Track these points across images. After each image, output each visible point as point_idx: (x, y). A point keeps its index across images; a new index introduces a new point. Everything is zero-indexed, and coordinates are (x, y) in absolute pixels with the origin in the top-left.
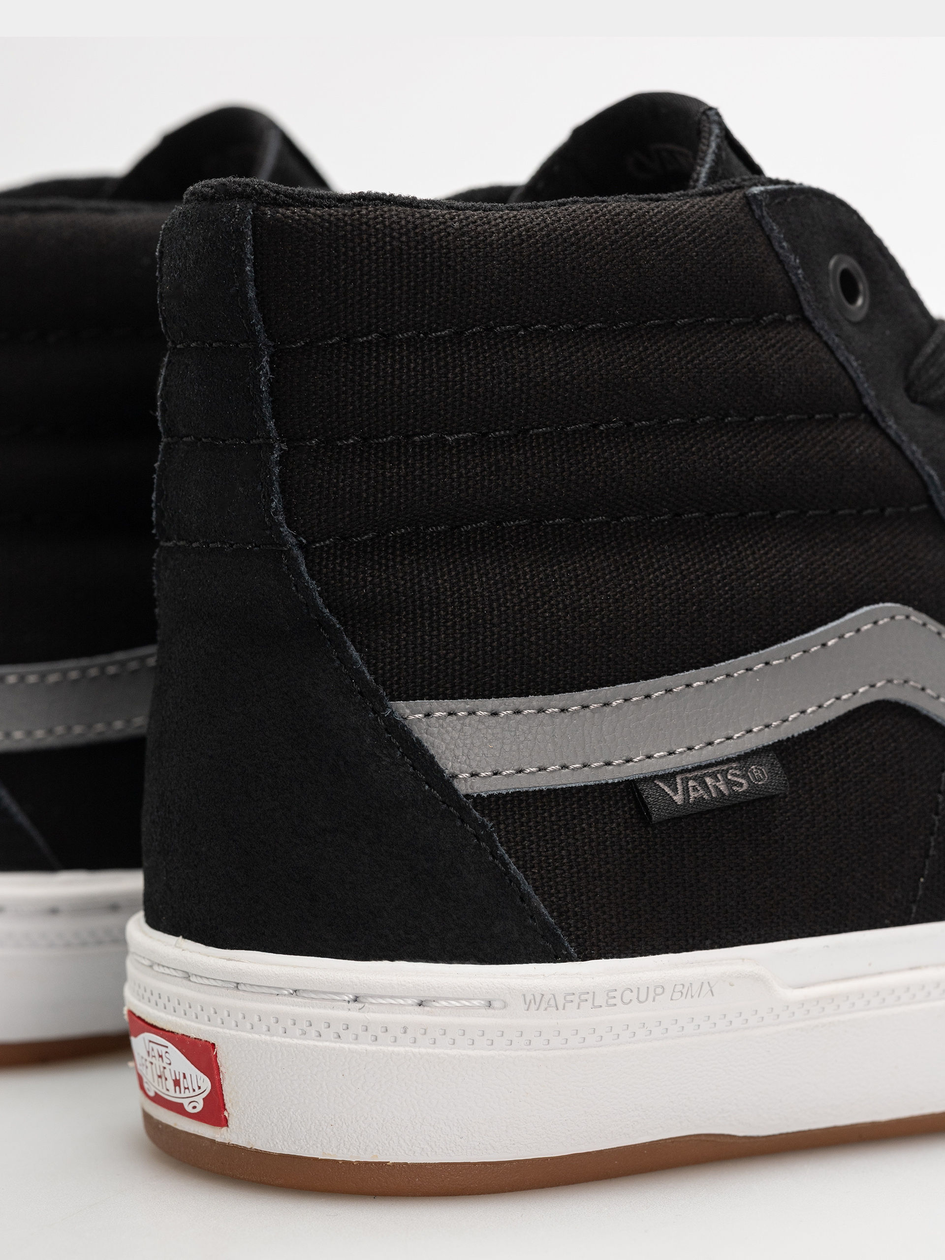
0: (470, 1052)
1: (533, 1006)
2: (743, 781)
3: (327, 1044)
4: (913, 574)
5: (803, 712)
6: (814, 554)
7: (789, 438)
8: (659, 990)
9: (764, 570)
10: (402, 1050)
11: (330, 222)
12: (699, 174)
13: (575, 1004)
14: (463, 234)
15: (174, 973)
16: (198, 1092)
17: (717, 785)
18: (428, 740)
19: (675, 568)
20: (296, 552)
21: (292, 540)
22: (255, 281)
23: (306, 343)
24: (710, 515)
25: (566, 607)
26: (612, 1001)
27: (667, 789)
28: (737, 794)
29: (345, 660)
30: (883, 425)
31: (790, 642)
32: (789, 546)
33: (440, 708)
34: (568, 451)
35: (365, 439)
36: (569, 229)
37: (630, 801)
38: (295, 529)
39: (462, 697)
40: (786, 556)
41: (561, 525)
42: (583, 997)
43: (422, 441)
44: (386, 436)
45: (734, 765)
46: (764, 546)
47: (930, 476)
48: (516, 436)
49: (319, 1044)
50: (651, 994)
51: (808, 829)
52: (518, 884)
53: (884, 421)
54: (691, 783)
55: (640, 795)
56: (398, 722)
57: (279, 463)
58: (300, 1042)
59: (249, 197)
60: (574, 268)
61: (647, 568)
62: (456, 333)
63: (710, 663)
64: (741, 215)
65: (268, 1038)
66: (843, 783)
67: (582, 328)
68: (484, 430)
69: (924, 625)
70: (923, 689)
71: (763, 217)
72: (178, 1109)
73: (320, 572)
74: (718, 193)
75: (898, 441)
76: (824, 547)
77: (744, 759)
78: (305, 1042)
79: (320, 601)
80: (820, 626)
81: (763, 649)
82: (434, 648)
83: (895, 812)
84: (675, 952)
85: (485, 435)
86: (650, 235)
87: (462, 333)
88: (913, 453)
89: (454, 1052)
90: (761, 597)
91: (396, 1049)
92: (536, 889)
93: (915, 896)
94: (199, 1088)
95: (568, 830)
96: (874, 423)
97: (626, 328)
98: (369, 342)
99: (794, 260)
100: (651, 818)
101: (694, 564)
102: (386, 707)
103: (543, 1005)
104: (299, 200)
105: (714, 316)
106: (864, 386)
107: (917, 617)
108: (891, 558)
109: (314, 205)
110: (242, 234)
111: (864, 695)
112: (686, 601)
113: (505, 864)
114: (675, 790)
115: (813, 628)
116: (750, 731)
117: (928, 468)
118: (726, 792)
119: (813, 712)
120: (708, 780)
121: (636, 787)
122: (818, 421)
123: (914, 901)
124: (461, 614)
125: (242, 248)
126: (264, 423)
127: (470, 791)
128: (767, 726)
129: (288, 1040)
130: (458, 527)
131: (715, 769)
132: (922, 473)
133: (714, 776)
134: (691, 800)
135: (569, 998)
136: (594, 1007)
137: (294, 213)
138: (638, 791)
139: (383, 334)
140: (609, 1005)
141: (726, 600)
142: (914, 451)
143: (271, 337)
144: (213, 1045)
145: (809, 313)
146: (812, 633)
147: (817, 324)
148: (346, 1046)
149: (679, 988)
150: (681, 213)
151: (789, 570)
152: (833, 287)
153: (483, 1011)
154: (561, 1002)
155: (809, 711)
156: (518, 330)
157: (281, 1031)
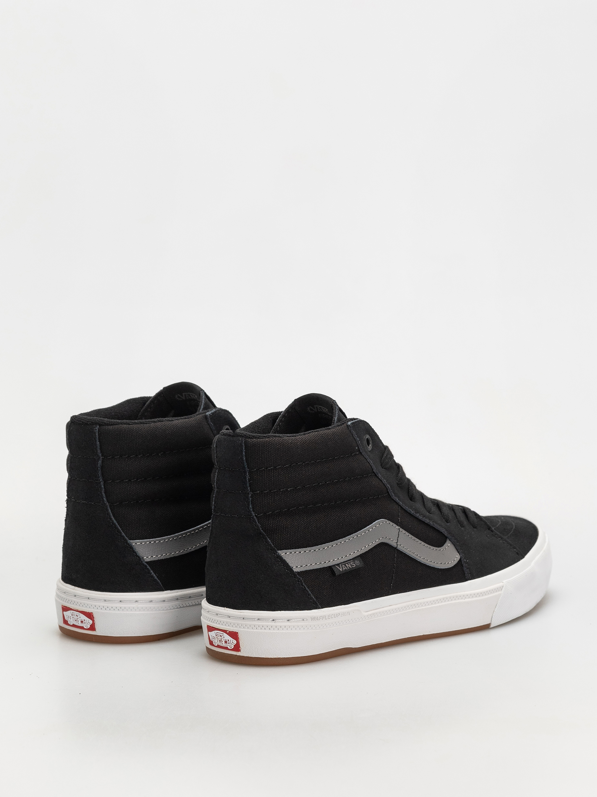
0: (300, 631)
1: (313, 620)
2: (354, 565)
3: (267, 631)
4: (386, 511)
5: (365, 547)
6: (365, 509)
7: (359, 482)
8: (339, 615)
9: (356, 514)
10: (285, 631)
11: (263, 442)
12: (335, 419)
13: (322, 619)
14: (292, 443)
15: (225, 616)
16: (232, 644)
17: (349, 566)
18: (286, 559)
19: (337, 515)
20: (255, 517)
21: (254, 515)
22: (245, 456)
23: (257, 469)
24: (343, 502)
25: (314, 526)
26: (329, 618)
27: (338, 568)
28: (353, 567)
29: (267, 542)
30: (378, 476)
31: (362, 530)
32: (360, 507)
33: (288, 552)
34: (314, 490)
35: (270, 491)
36: (313, 440)
37: (330, 571)
38: (255, 512)
39: (292, 549)
40: (360, 510)
41: (311, 507)
42: (323, 617)
43: (283, 490)
44: (275, 490)
45: (352, 561)
46: (355, 508)
47: (388, 487)
48: (302, 488)
49: (265, 631)
50: (337, 616)
51: (367, 575)
52: (308, 592)
53: (378, 475)
54: (343, 566)
55: (333, 569)
56: (280, 556)
57: (251, 497)
58: (260, 631)
59: (243, 436)
60: (315, 449)
61: (331, 516)
62: (290, 465)
63: (345, 537)
64: (347, 430)
65: (252, 630)
66: (374, 563)
67: (316, 461)
68: (296, 487)
69: (390, 523)
70: (390, 539)
71: (351, 430)
72: (226, 648)
73: (260, 522)
74: (341, 425)
75: (381, 479)
76: (367, 507)
77: (354, 559)
78: (262, 631)
79: (261, 529)
80: (368, 526)
81: (356, 533)
82: (287, 538)
83: (386, 569)
84: (341, 605)
85: (296, 488)
86: (330, 439)
87: (291, 465)
88: (385, 482)
89: (296, 631)
90: (355, 520)
91: (283, 631)
92: (311, 593)
93: (390, 588)
94: (233, 643)
95: (317, 578)
96: (376, 475)
97: (325, 460)
98: (271, 469)
99: (358, 439)
100: (336, 575)
101: (341, 514)
102: (277, 552)
103: (315, 619)
105: (343, 455)
106: (374, 467)
107: (388, 522)
108: (382, 508)
109: (258, 438)
110: (242, 446)
111: (378, 542)
112: (340, 523)
113: (305, 587)
114: (340, 568)
115: (366, 527)
116: (354, 552)
117: (388, 485)
118: (351, 568)
119: (367, 547)
120: (346, 565)
121: (331, 568)
122: (364, 477)
123: (390, 590)
124: (292, 530)
125: (242, 448)
126: (247, 488)
127: (296, 571)
128: (358, 551)
129: (258, 631)
130: (289, 509)
131: (348, 562)
132: (386, 486)
133: (348, 564)
134: (344, 570)
135: (320, 617)
136: (325, 619)
137: (254, 440)
138: (332, 568)
139: (274, 467)
140: (328, 619)
141: (348, 522)
142: (385, 481)
143: (248, 468)
144: (237, 633)
145: (361, 451)
146: (366, 528)
147: (363, 454)
148: (272, 631)
149: (343, 614)
150: (335, 432)
151: (361, 513)
152: (365, 442)
153: (302, 621)
154: (319, 618)
155: (366, 547)
156: (303, 463)
157: (256, 628)
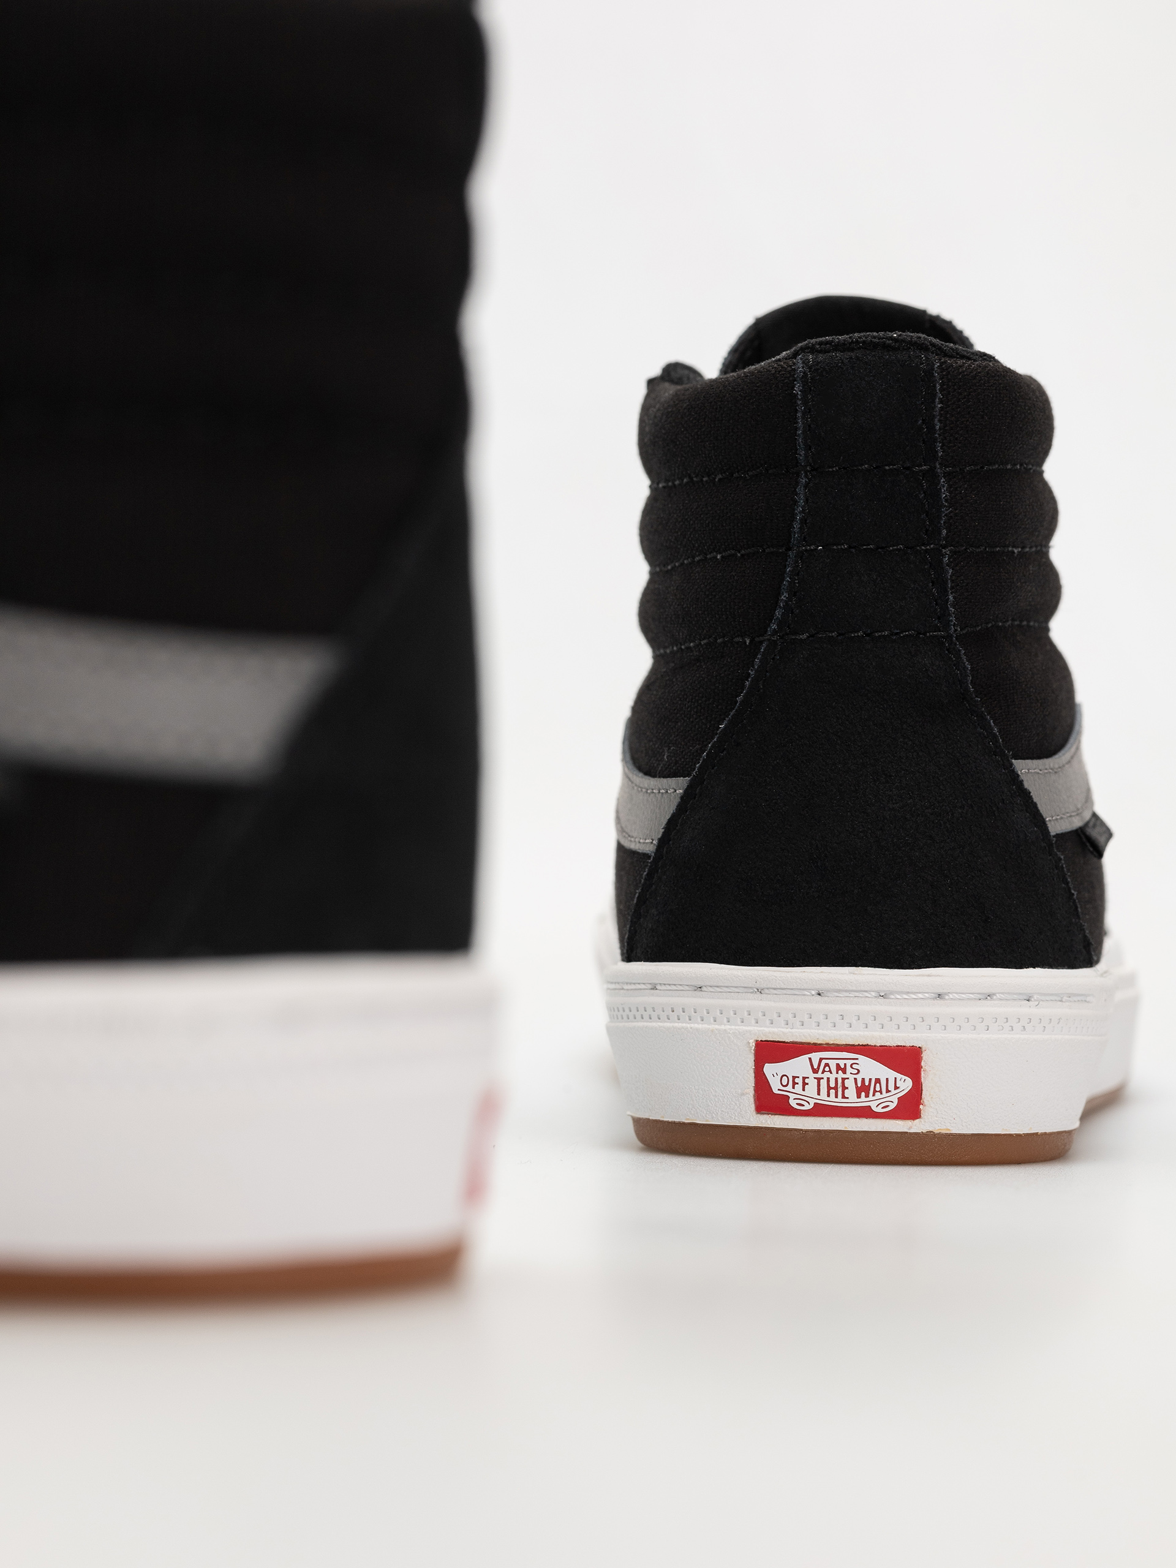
16: (893, 1092)
20: (955, 638)
21: (953, 628)
29: (986, 726)
49: (1013, 1036)
52: (1076, 905)
56: (1017, 776)
57: (949, 565)
72: (862, 1112)
79: (969, 678)
94: (896, 1088)
102: (1011, 764)
104: (957, 354)
110: (934, 379)
113: (1070, 889)
125: (933, 388)
126: (940, 532)
